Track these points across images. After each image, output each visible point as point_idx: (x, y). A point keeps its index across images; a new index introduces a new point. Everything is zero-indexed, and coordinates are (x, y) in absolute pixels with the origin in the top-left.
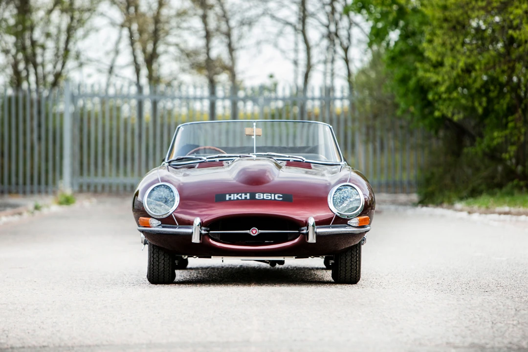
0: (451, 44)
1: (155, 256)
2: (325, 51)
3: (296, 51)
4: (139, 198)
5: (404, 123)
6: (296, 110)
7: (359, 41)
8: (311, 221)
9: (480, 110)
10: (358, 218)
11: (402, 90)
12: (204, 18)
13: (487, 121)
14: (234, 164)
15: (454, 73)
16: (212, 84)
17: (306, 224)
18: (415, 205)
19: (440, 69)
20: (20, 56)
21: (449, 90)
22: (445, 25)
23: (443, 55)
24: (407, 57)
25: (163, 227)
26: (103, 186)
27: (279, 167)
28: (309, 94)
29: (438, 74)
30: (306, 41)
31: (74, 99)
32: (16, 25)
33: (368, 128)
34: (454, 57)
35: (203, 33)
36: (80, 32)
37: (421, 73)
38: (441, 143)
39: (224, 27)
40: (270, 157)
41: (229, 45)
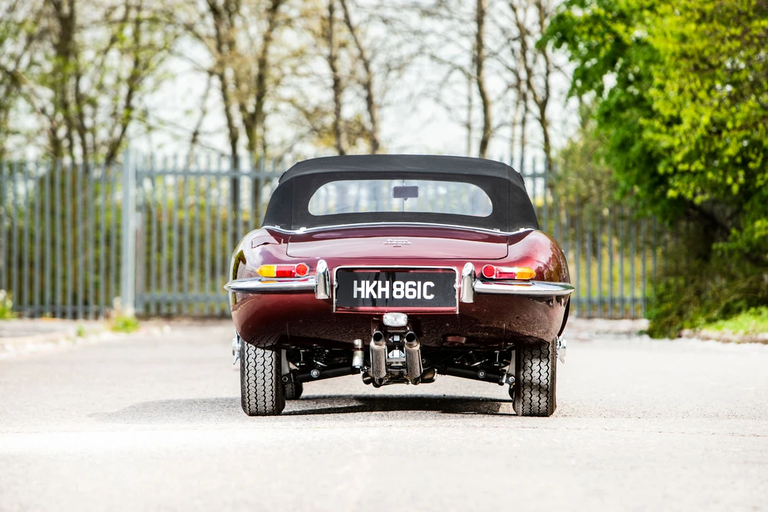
0: (691, 90)
3: (470, 107)
5: (626, 212)
9: (735, 189)
11: (621, 161)
12: (332, 60)
13: (747, 207)
15: (696, 135)
18: (644, 333)
19: (676, 128)
20: (60, 116)
21: (689, 158)
22: (683, 63)
23: (680, 107)
24: (628, 113)
26: (180, 306)
29: (673, 135)
30: (483, 94)
31: (139, 177)
32: (54, 74)
35: (330, 82)
36: (148, 82)
37: (648, 134)
39: (361, 73)
41: (369, 100)
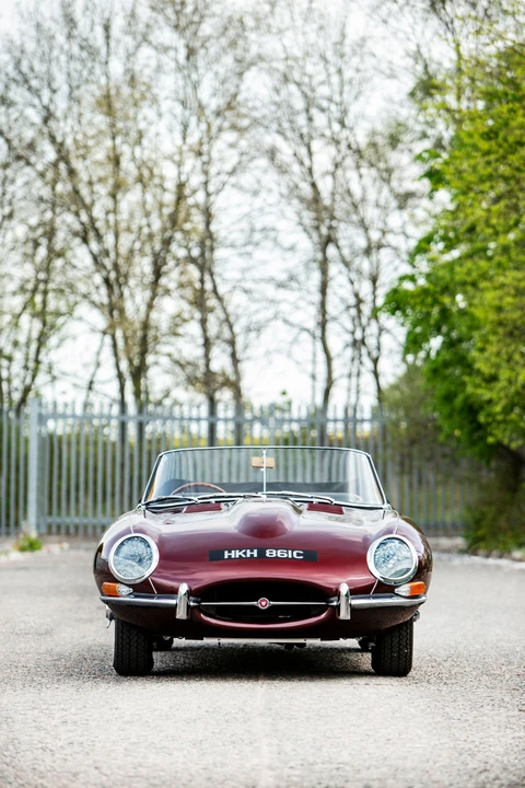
0: (507, 353)
1: (125, 637)
2: (349, 363)
3: (314, 362)
4: (103, 555)
5: (447, 451)
6: (315, 434)
7: (391, 351)
8: (344, 589)
10: (410, 585)
11: (446, 410)
12: (203, 322)
14: (236, 507)
15: (513, 389)
16: (212, 403)
17: (337, 593)
18: (462, 552)
19: (493, 384)
21: (508, 410)
22: (501, 330)
23: (498, 366)
24: (452, 370)
25: (136, 597)
26: (77, 528)
27: (299, 512)
28: (330, 415)
29: (491, 390)
30: (326, 351)
31: (42, 419)
33: (403, 456)
34: (512, 369)
35: (201, 341)
36: (53, 341)
37: (470, 389)
38: (493, 475)
39: (227, 334)
40: (286, 497)
41: (233, 355)
